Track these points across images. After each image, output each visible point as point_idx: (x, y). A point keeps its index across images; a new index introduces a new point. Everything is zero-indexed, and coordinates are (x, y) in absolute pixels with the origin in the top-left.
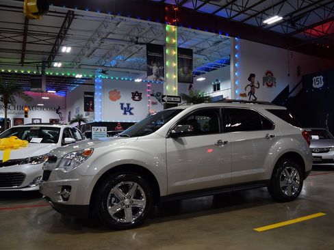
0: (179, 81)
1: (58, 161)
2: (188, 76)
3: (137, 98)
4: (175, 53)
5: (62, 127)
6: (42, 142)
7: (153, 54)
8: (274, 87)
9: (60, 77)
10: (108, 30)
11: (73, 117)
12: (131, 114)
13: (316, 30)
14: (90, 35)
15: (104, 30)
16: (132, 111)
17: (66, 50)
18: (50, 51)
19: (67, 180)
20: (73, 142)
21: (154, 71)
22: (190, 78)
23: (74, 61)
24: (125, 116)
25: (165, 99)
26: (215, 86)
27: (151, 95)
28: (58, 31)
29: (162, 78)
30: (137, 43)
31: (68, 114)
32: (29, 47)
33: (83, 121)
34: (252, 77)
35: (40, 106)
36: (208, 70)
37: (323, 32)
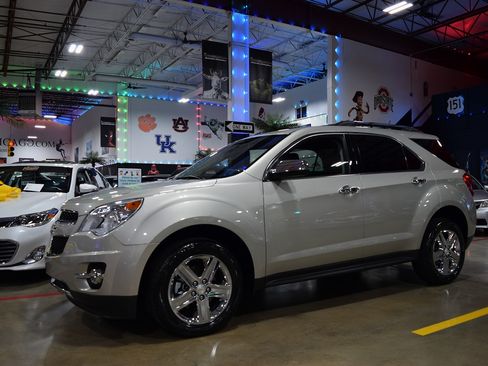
0: (251, 100)
1: (80, 220)
2: (265, 92)
3: (181, 127)
4: (245, 56)
5: (75, 167)
6: (43, 190)
7: (213, 58)
8: (389, 112)
9: (64, 94)
10: (140, 21)
11: (83, 155)
12: (172, 151)
13: (453, 28)
14: (111, 27)
15: (134, 20)
16: (174, 147)
17: (75, 49)
18: (49, 52)
19: (96, 253)
20: (94, 191)
21: (214, 84)
22: (267, 96)
23: (86, 69)
24: (163, 154)
25: (230, 126)
26: (298, 110)
27: (203, 124)
28: (62, 19)
29: (226, 95)
30: (185, 41)
31: (74, 152)
32: (16, 46)
33: (99, 161)
34: (358, 96)
35: (32, 140)
36: (288, 86)
37: (464, 32)
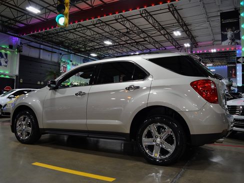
21: (229, 36)
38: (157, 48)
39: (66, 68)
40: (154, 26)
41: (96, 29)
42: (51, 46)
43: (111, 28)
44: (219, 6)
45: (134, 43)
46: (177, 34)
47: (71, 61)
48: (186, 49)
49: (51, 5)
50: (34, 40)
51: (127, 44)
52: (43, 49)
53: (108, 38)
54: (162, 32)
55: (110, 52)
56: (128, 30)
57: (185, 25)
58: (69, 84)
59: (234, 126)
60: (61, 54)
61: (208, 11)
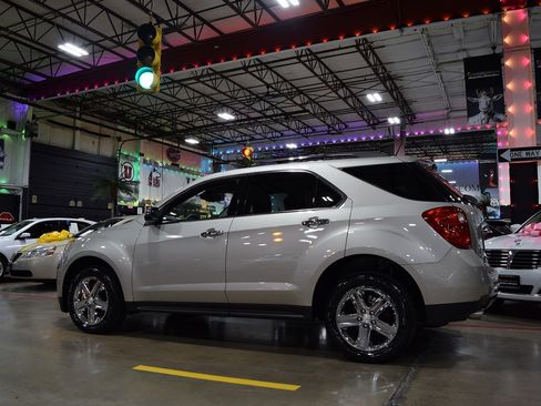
4: (528, 61)
7: (479, 76)
21: (482, 106)
25: (506, 155)
29: (500, 116)
38: (329, 126)
39: (130, 169)
40: (324, 82)
41: (199, 87)
42: (98, 121)
43: (231, 84)
44: (460, 40)
45: (280, 115)
46: (374, 98)
47: (142, 155)
48: (390, 128)
49: (106, 38)
50: (63, 110)
51: (267, 117)
52: (81, 129)
53: (223, 106)
54: (341, 92)
55: (227, 134)
56: (270, 89)
57: (391, 78)
58: (136, 204)
59: (499, 289)
60: (119, 139)
61: (438, 50)
